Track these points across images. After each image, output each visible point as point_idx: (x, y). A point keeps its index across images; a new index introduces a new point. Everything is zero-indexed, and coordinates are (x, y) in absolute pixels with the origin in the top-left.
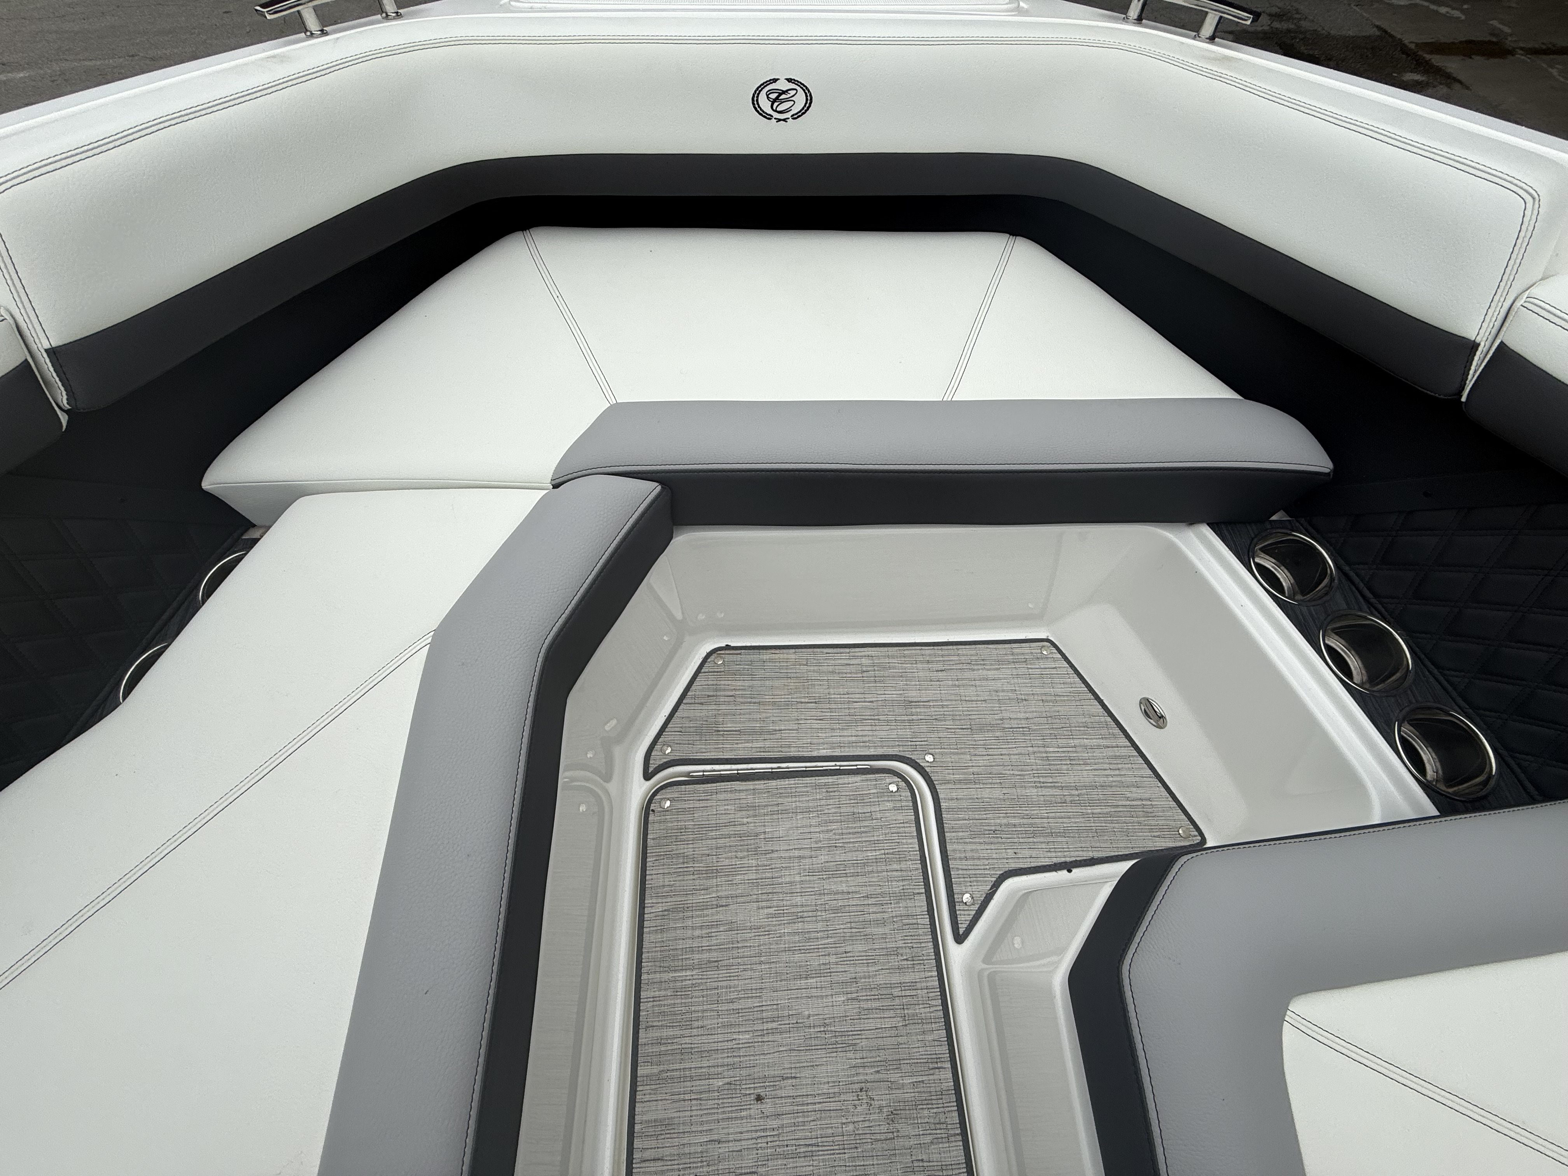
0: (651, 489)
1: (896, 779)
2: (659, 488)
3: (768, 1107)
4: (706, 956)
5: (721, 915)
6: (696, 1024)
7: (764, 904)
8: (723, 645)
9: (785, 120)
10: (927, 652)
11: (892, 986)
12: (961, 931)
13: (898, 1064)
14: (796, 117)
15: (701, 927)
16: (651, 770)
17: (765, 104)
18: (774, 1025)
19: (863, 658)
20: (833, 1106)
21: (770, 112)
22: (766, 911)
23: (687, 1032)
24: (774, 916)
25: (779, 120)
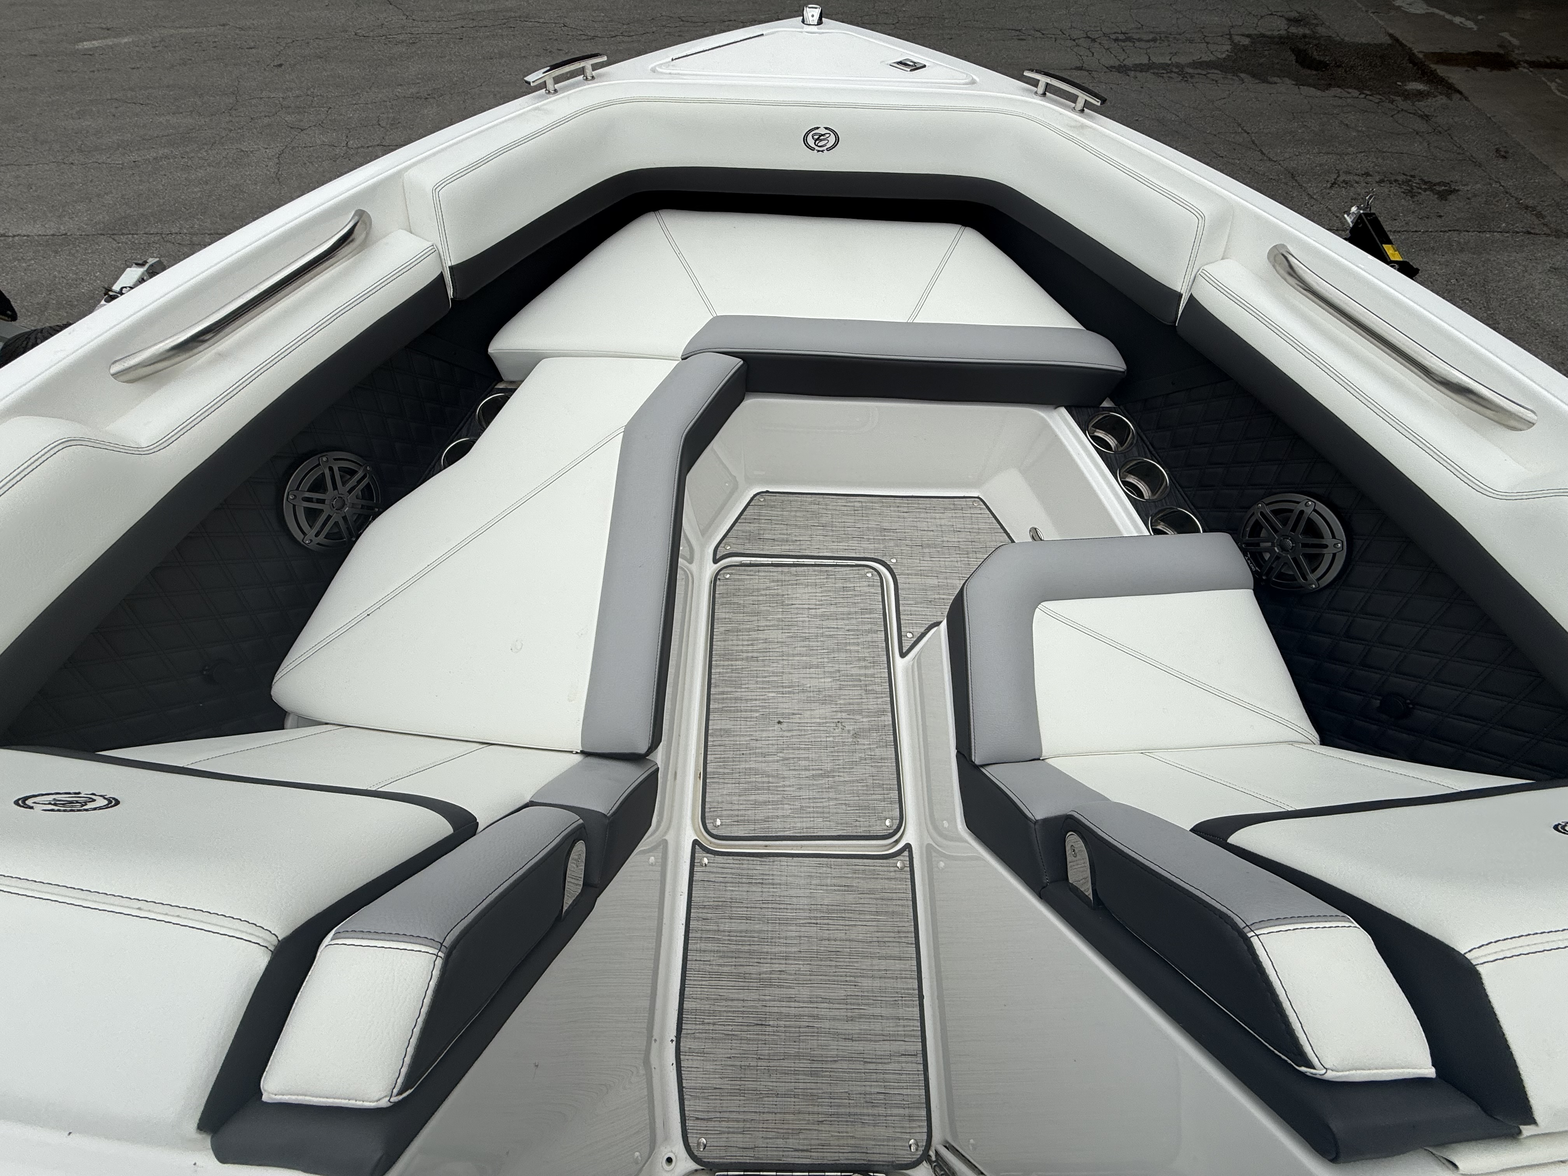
0: (739, 362)
1: (871, 570)
2: (742, 362)
3: (784, 726)
4: (750, 655)
5: (761, 635)
6: (744, 686)
7: (786, 631)
8: (765, 490)
9: (822, 151)
10: (898, 501)
11: (860, 675)
12: (904, 651)
13: (860, 712)
14: (828, 149)
15: (748, 640)
16: (717, 557)
17: (811, 142)
18: (790, 689)
19: (857, 503)
20: (822, 728)
21: (813, 146)
22: (787, 634)
23: (739, 690)
24: (792, 637)
25: (819, 151)
